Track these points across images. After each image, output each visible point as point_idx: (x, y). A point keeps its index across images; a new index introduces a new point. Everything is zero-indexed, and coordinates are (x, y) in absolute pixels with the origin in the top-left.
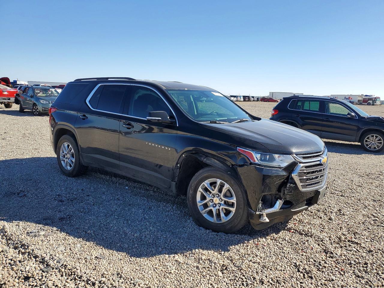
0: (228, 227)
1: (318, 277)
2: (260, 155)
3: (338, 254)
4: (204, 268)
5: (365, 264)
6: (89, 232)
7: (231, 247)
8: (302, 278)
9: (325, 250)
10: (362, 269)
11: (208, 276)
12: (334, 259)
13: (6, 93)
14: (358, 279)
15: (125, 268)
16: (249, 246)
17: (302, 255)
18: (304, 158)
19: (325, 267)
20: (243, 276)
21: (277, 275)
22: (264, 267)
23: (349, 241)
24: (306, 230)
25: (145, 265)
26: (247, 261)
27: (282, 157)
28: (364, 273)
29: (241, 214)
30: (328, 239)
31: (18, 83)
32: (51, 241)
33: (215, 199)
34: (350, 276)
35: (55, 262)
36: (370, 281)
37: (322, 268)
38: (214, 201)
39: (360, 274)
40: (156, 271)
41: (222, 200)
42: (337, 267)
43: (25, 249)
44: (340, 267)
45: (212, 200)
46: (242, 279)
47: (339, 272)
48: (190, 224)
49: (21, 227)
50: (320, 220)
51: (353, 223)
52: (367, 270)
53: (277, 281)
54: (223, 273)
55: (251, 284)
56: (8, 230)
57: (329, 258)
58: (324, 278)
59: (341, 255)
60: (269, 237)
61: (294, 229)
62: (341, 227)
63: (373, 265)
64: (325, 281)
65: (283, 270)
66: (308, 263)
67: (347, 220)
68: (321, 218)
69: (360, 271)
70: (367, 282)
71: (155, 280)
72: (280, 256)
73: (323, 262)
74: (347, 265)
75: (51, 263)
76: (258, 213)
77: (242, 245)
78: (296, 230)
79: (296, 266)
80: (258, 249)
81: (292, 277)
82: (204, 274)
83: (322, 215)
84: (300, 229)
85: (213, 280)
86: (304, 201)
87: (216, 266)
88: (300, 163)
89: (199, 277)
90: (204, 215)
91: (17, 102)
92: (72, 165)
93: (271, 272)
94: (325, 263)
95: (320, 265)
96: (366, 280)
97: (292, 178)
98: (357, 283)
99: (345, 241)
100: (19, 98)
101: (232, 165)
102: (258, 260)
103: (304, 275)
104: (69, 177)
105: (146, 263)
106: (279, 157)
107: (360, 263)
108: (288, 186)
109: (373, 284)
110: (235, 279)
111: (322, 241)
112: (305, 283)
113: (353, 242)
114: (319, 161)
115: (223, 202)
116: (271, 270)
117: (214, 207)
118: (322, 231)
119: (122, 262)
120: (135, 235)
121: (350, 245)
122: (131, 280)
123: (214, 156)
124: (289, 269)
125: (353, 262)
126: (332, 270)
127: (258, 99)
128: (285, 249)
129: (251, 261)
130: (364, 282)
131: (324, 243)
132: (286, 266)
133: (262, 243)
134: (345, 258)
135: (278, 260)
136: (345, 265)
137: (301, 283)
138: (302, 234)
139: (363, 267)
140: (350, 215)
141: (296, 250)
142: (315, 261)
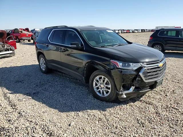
0: (108, 99)
1: (147, 126)
2: (122, 63)
3: (163, 115)
4: (91, 119)
5: (177, 121)
6: (44, 100)
7: (107, 109)
8: (138, 127)
9: (156, 112)
10: (174, 123)
11: (91, 123)
12: (160, 117)
13: (27, 35)
14: (170, 128)
15: (54, 117)
16: (116, 109)
17: (143, 114)
18: (147, 64)
19: (153, 121)
20: (108, 124)
21: (126, 124)
22: (120, 120)
23: (172, 108)
24: (150, 101)
25: (63, 116)
26: (113, 116)
27: (134, 64)
28: (175, 125)
29: (113, 93)
30: (160, 106)
31: (35, 30)
32: (27, 103)
33: (101, 85)
34: (166, 127)
35: (25, 113)
36: (176, 130)
37: (152, 122)
38: (101, 86)
39: (172, 126)
40: (68, 119)
41: (105, 86)
42: (160, 121)
43: (15, 107)
44: (162, 122)
45: (100, 86)
46: (107, 126)
47: (160, 124)
48: (91, 97)
49: (17, 97)
50: (160, 96)
51: (179, 98)
52: (177, 124)
53: (125, 127)
54: (99, 122)
55: (111, 128)
56: (11, 98)
57: (158, 116)
58: (150, 127)
59: (165, 115)
60: (128, 105)
61: (143, 101)
62: (171, 100)
63: (182, 122)
64: (151, 128)
65: (130, 122)
66: (145, 119)
67: (176, 96)
68: (161, 95)
69: (173, 124)
70: (174, 131)
71: (66, 124)
72: (131, 115)
73: (153, 119)
74: (167, 121)
75: (23, 114)
76: (120, 93)
77: (113, 108)
78: (144, 101)
79: (137, 120)
80: (121, 111)
81: (133, 126)
82: (90, 122)
83: (162, 93)
84: (147, 100)
85: (93, 125)
86: (148, 86)
87: (96, 118)
88: (144, 67)
89: (86, 124)
90: (97, 93)
91: (32, 39)
92: (45, 68)
93: (123, 123)
94: (154, 119)
95: (151, 120)
96: (174, 129)
97: (139, 75)
98: (169, 131)
99: (170, 108)
100: (33, 37)
101: (108, 69)
102: (119, 116)
103: (140, 125)
104: (44, 73)
105: (64, 116)
106: (132, 64)
107: (174, 120)
108: (137, 79)
109: (177, 132)
110: (103, 125)
111: (157, 107)
112: (139, 129)
113: (174, 108)
114: (157, 65)
115: (105, 87)
116: (124, 121)
117: (101, 89)
118: (159, 102)
119: (54, 115)
120: (64, 102)
121: (172, 110)
122: (55, 123)
123: (100, 65)
124: (133, 121)
125: (170, 119)
126: (157, 123)
127: (149, 30)
128: (135, 111)
129: (115, 116)
130: (173, 131)
131: (158, 109)
132: (132, 120)
133: (124, 107)
134: (166, 117)
135: (129, 117)
136: (165, 121)
137: (137, 129)
138: (147, 103)
139: (175, 122)
140: (179, 93)
141: (140, 112)
142: (149, 118)
